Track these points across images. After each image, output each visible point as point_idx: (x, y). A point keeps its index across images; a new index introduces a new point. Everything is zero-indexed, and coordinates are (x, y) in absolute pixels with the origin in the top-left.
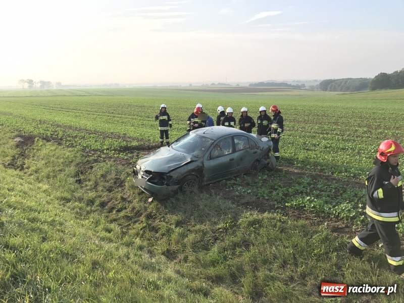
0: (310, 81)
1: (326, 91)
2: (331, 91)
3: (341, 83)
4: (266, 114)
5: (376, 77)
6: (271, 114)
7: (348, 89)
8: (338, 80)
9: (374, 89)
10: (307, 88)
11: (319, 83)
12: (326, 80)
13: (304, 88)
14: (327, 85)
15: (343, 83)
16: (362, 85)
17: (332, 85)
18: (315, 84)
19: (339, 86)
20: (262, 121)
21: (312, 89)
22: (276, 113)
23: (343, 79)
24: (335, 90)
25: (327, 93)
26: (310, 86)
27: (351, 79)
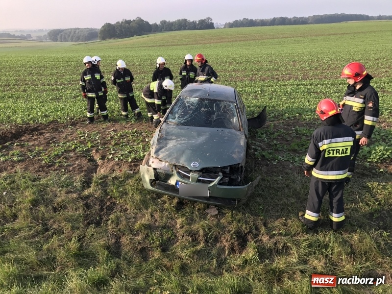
0: (35, 31)
1: (57, 41)
2: (61, 41)
3: (70, 33)
4: (191, 65)
5: (103, 27)
6: (197, 64)
7: (78, 39)
8: (66, 30)
9: (104, 38)
10: (35, 38)
11: (46, 33)
12: (54, 30)
13: (32, 39)
14: (56, 35)
15: (72, 34)
16: (90, 35)
17: (62, 35)
18: (42, 34)
19: (69, 36)
20: (188, 72)
21: (40, 39)
22: (202, 63)
23: (71, 29)
24: (66, 40)
25: (59, 43)
26: (38, 37)
27: (79, 29)
